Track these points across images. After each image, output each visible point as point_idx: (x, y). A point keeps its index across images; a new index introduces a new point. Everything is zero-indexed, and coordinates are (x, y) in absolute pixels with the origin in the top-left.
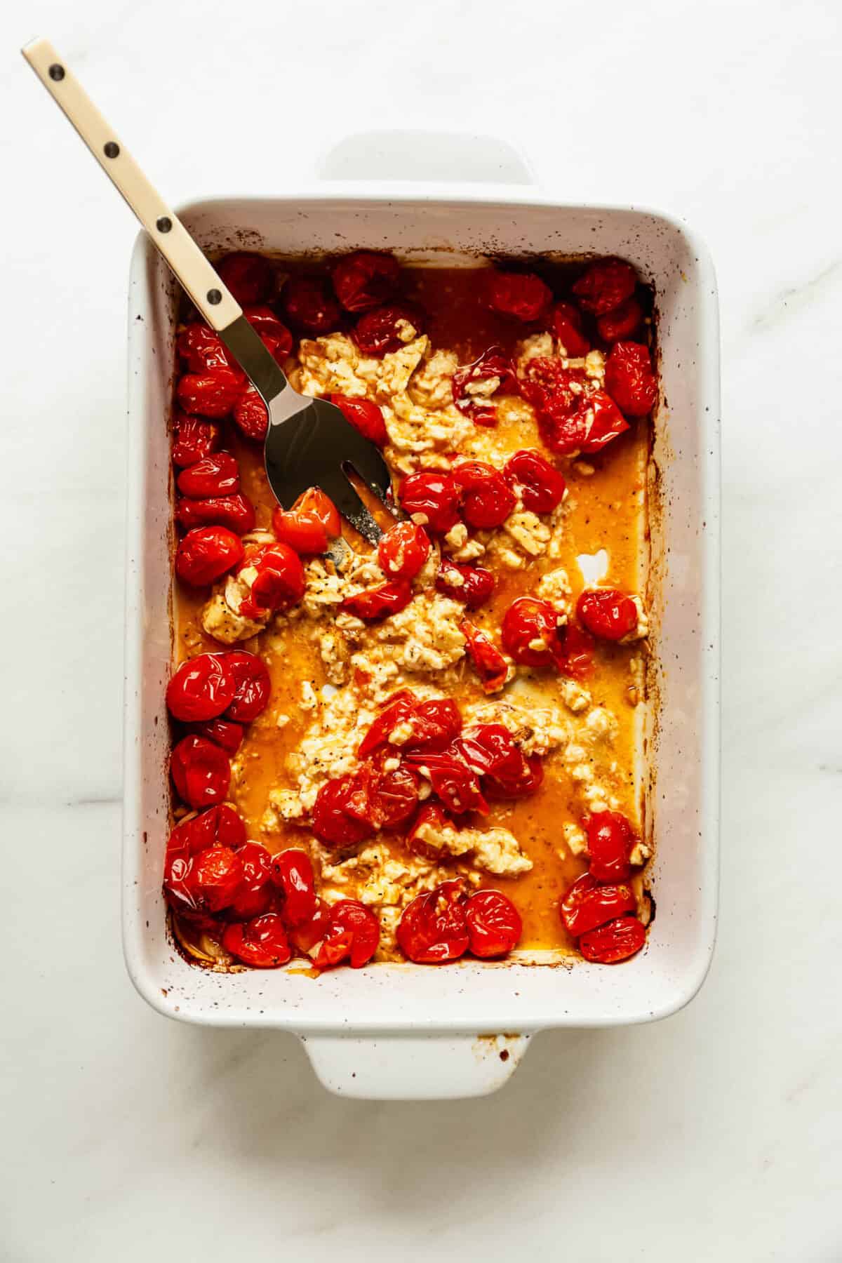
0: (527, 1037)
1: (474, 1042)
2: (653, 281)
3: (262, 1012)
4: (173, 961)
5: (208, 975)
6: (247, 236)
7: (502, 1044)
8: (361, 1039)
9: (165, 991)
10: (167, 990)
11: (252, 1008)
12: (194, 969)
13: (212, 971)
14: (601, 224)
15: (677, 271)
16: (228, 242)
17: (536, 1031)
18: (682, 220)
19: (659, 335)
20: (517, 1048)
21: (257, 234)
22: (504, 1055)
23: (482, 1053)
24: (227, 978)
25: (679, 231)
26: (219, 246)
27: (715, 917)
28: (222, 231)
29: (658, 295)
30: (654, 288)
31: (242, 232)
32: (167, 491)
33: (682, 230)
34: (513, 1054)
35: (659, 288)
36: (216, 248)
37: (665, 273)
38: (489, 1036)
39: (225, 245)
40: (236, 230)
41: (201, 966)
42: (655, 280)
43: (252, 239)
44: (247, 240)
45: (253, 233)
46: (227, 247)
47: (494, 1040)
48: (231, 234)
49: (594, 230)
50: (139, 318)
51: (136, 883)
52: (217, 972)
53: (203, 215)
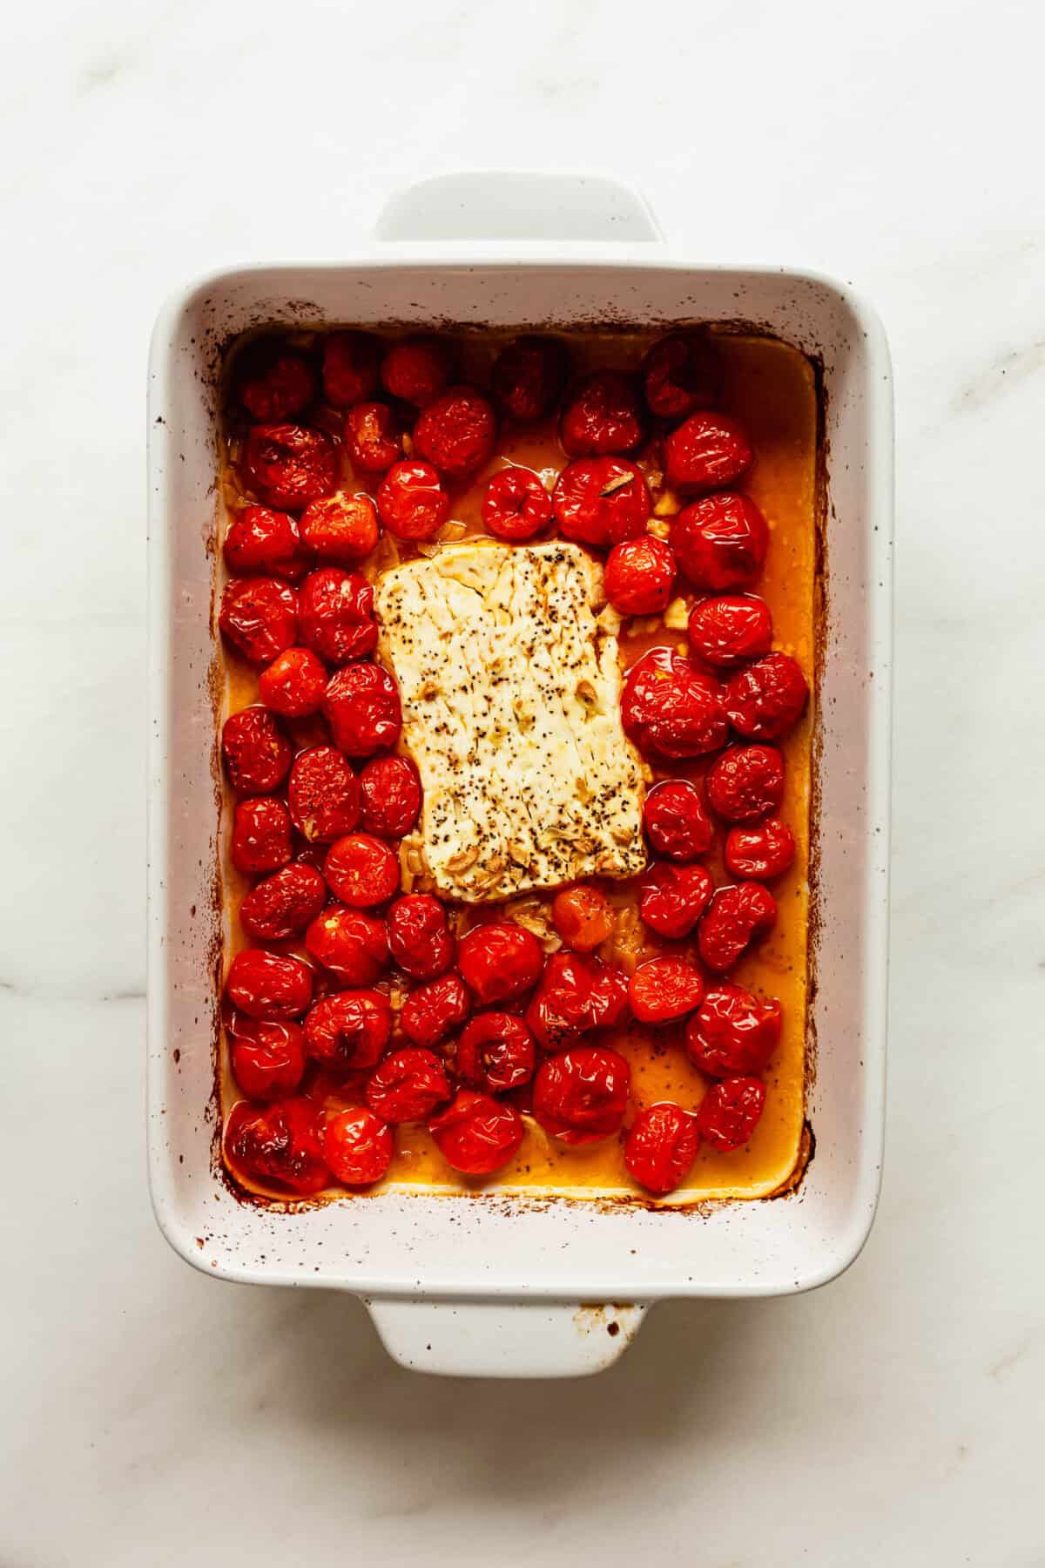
0: (642, 1307)
1: (576, 1311)
2: (821, 354)
3: (317, 1269)
4: (218, 1199)
5: (261, 1216)
6: (302, 308)
7: (610, 1315)
8: (437, 1305)
9: (200, 1241)
10: (204, 1239)
11: (306, 1264)
12: (245, 1208)
13: (267, 1211)
14: (744, 289)
15: (845, 345)
16: (280, 315)
17: (652, 1302)
18: (846, 283)
19: (827, 422)
20: (630, 1320)
21: (314, 306)
22: (613, 1329)
23: (586, 1324)
24: (284, 1220)
25: (843, 299)
26: (270, 319)
27: (878, 1167)
28: (269, 302)
29: (826, 373)
30: (822, 361)
31: (294, 303)
32: (208, 625)
33: (846, 297)
34: (624, 1327)
35: (827, 363)
36: (267, 321)
37: (832, 346)
38: (594, 1304)
39: (278, 317)
40: (287, 301)
41: (254, 1204)
42: (823, 353)
43: (308, 311)
44: (304, 311)
45: (309, 304)
46: (280, 319)
47: (601, 1310)
48: (281, 305)
49: (737, 295)
50: (160, 420)
51: (163, 1112)
52: (272, 1212)
53: (241, 287)
